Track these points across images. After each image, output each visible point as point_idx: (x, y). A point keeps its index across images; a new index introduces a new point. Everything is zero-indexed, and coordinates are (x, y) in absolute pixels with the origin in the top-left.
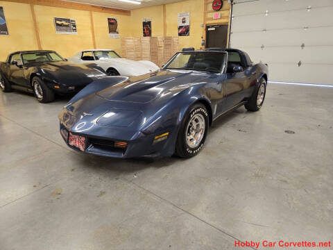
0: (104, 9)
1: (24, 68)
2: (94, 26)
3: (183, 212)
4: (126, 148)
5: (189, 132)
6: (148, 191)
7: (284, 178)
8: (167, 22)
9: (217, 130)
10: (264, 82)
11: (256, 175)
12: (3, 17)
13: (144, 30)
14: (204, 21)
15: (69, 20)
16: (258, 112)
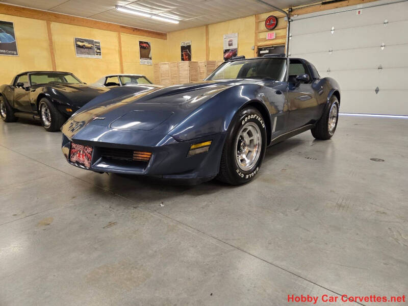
0: (136, 30)
1: (31, 89)
2: (123, 49)
3: (232, 248)
4: (149, 161)
5: (239, 149)
6: (179, 222)
7: (382, 209)
8: (210, 45)
9: (276, 158)
10: (337, 101)
11: (340, 206)
12: (13, 34)
13: (182, 55)
14: (255, 43)
15: (92, 41)
16: (329, 141)
